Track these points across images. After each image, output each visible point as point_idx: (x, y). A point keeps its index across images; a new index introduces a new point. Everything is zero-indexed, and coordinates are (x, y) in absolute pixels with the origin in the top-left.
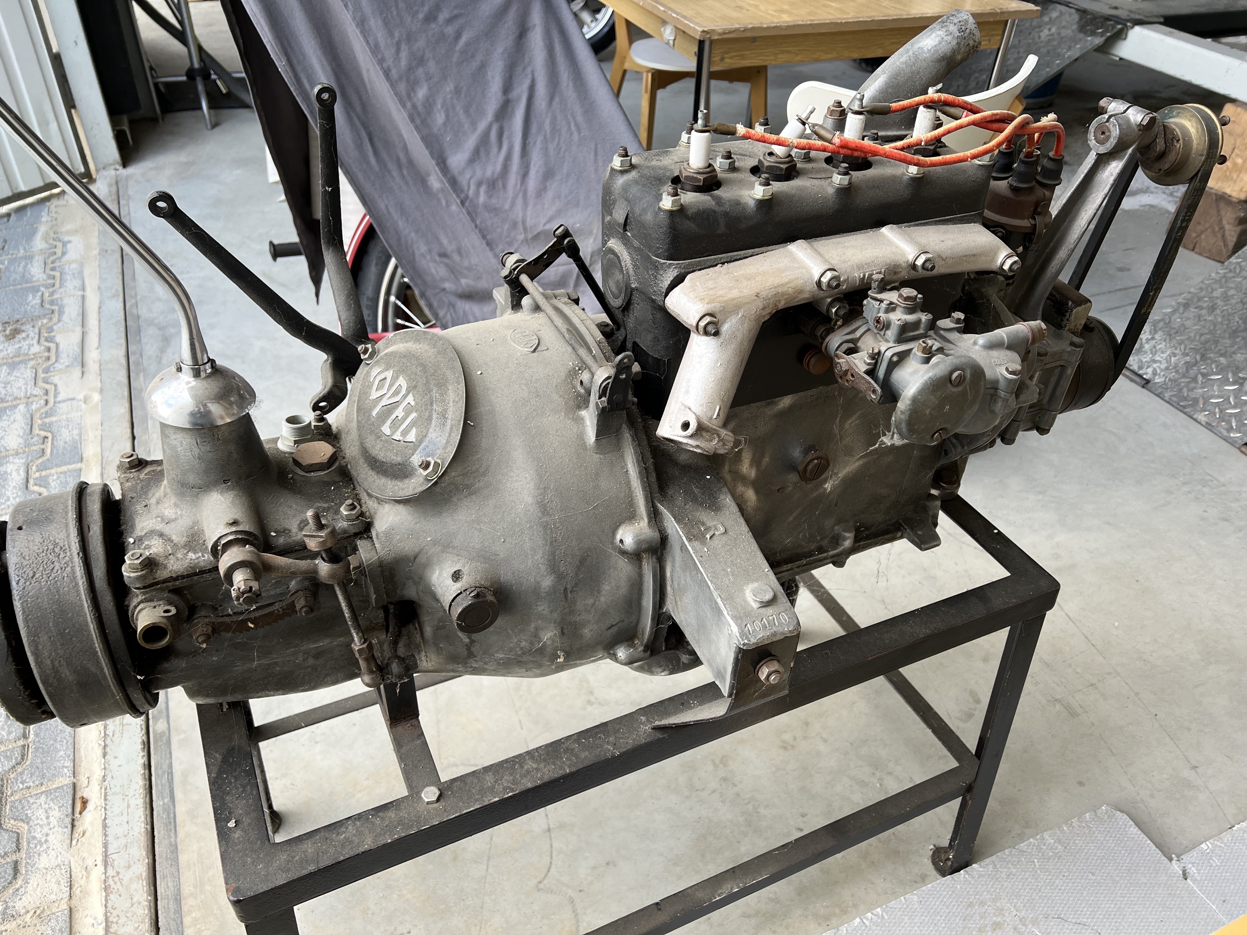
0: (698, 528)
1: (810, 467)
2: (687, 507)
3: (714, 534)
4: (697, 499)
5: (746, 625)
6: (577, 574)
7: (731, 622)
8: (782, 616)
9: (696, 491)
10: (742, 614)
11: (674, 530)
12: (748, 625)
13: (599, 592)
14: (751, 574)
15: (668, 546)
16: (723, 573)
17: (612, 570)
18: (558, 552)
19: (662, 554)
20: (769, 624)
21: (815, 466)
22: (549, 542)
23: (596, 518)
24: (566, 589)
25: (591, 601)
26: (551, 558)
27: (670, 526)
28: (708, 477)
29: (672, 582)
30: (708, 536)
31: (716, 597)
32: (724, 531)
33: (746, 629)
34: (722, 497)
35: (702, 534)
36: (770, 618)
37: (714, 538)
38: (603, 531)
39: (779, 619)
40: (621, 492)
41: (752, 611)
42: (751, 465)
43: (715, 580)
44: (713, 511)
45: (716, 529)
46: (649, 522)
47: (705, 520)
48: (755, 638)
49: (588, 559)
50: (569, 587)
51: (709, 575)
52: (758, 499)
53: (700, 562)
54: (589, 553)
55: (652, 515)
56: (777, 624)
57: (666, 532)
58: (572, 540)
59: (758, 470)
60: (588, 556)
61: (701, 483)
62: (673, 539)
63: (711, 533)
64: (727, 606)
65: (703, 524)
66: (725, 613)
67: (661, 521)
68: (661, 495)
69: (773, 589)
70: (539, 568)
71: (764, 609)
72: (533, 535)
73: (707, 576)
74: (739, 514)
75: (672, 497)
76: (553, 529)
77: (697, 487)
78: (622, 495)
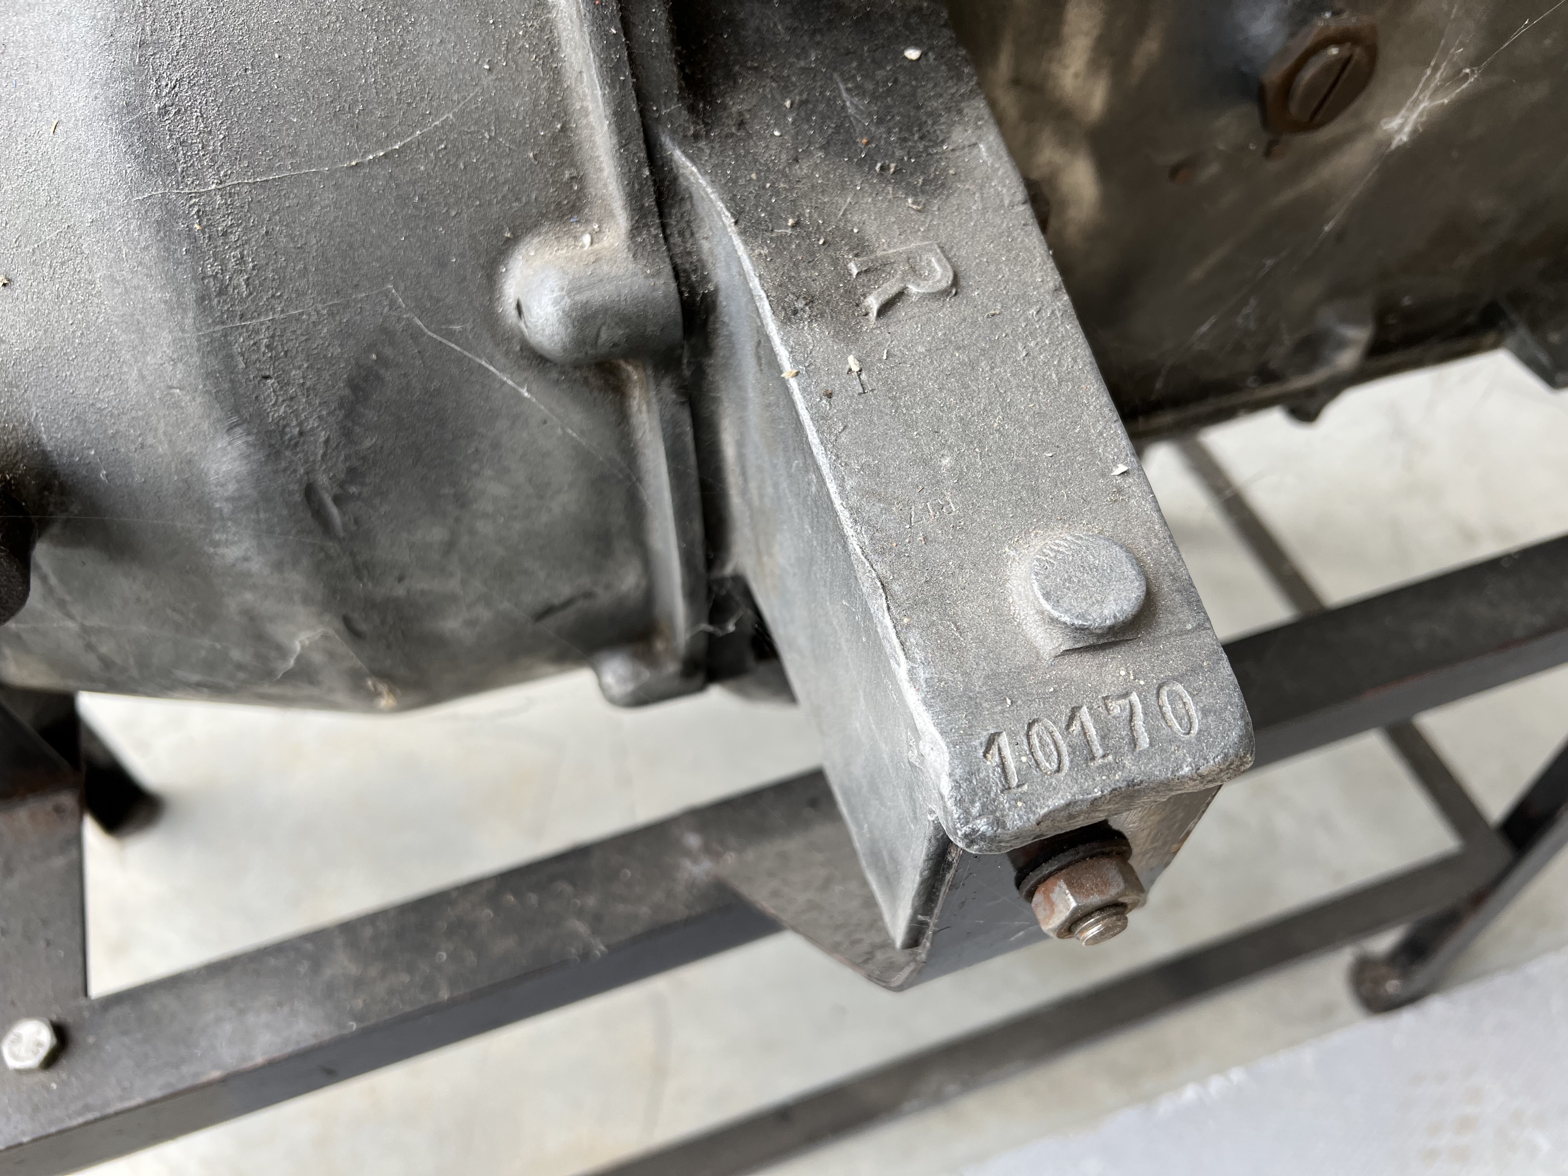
0: (835, 262)
1: (1308, 74)
2: (802, 169)
3: (901, 295)
4: (849, 142)
5: (992, 740)
6: (347, 434)
7: (924, 720)
8: (1174, 697)
9: (851, 104)
10: (978, 684)
11: (735, 270)
12: (1004, 740)
13: (462, 501)
14: (1045, 483)
15: (720, 342)
16: (915, 474)
17: (502, 424)
18: (239, 342)
19: (700, 373)
20: (1103, 738)
21: (1327, 69)
22: (190, 297)
23: (403, 200)
24: (310, 492)
25: (437, 534)
26: (214, 364)
27: (720, 251)
28: (913, 54)
29: (745, 480)
30: (873, 303)
31: (866, 588)
32: (945, 284)
33: (993, 759)
34: (959, 136)
35: (849, 292)
36: (1116, 707)
37: (901, 311)
38: (441, 263)
39: (1155, 714)
40: (517, 90)
41: (1030, 668)
42: (1094, 65)
43: (873, 509)
44: (912, 190)
45: (914, 271)
46: (635, 230)
47: (871, 229)
48: (1030, 809)
49: (388, 375)
50: (322, 479)
51: (850, 483)
52: (1107, 200)
53: (820, 419)
54: (388, 351)
55: (649, 202)
56: (1144, 741)
57: (705, 279)
58: (301, 294)
59: (1117, 89)
60: (382, 361)
61: (880, 74)
62: (733, 309)
63: (890, 288)
64: (913, 638)
65: (860, 247)
66: (901, 669)
67: (689, 230)
68: (692, 109)
69: (1139, 563)
70: (176, 405)
71: (1089, 661)
72: (118, 260)
73: (842, 487)
74: (1024, 212)
75: (741, 124)
76: (203, 241)
77: (859, 91)
78: (520, 104)
